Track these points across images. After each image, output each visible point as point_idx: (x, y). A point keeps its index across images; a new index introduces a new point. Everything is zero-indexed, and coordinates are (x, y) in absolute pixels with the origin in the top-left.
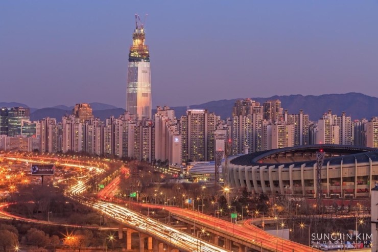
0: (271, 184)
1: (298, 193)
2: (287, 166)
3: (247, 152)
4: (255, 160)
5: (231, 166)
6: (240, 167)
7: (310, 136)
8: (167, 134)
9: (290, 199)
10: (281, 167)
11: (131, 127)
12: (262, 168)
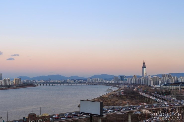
0: (171, 89)
1: (176, 91)
2: (174, 86)
3: (166, 83)
4: (167, 85)
5: (163, 86)
6: (165, 86)
7: (177, 81)
8: (150, 80)
9: (175, 92)
10: (173, 86)
11: (144, 79)
12: (169, 86)
